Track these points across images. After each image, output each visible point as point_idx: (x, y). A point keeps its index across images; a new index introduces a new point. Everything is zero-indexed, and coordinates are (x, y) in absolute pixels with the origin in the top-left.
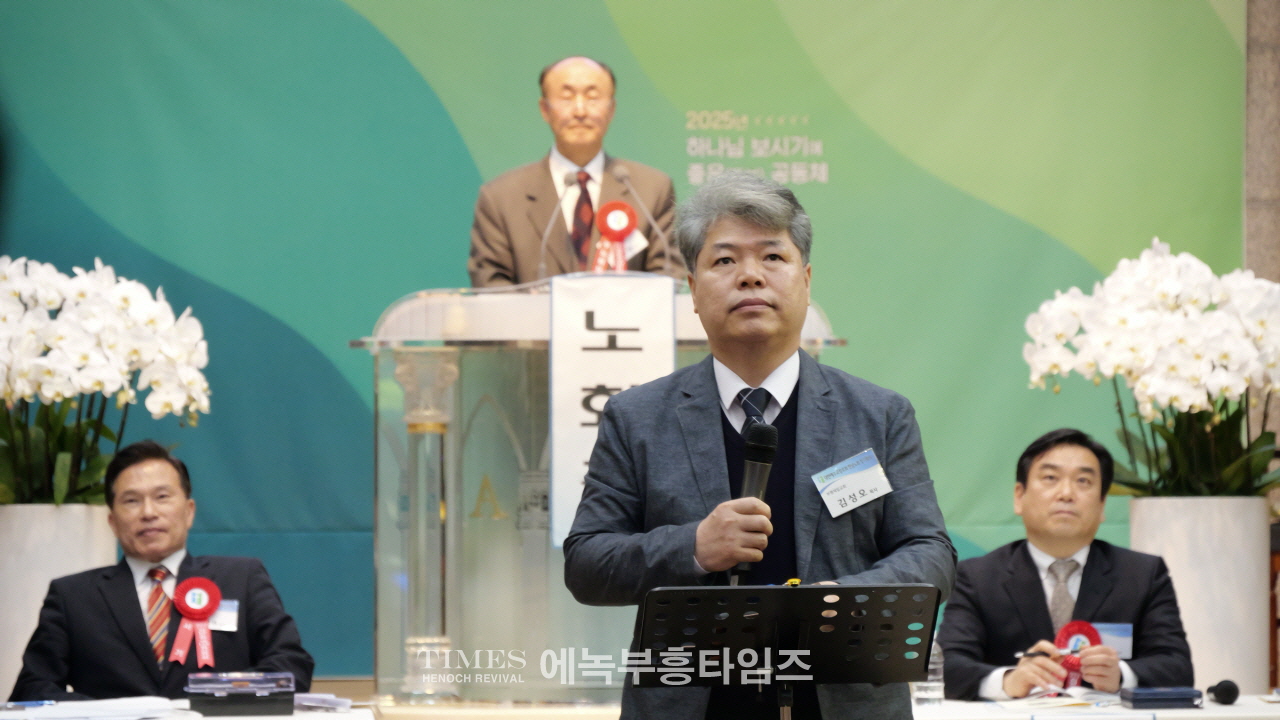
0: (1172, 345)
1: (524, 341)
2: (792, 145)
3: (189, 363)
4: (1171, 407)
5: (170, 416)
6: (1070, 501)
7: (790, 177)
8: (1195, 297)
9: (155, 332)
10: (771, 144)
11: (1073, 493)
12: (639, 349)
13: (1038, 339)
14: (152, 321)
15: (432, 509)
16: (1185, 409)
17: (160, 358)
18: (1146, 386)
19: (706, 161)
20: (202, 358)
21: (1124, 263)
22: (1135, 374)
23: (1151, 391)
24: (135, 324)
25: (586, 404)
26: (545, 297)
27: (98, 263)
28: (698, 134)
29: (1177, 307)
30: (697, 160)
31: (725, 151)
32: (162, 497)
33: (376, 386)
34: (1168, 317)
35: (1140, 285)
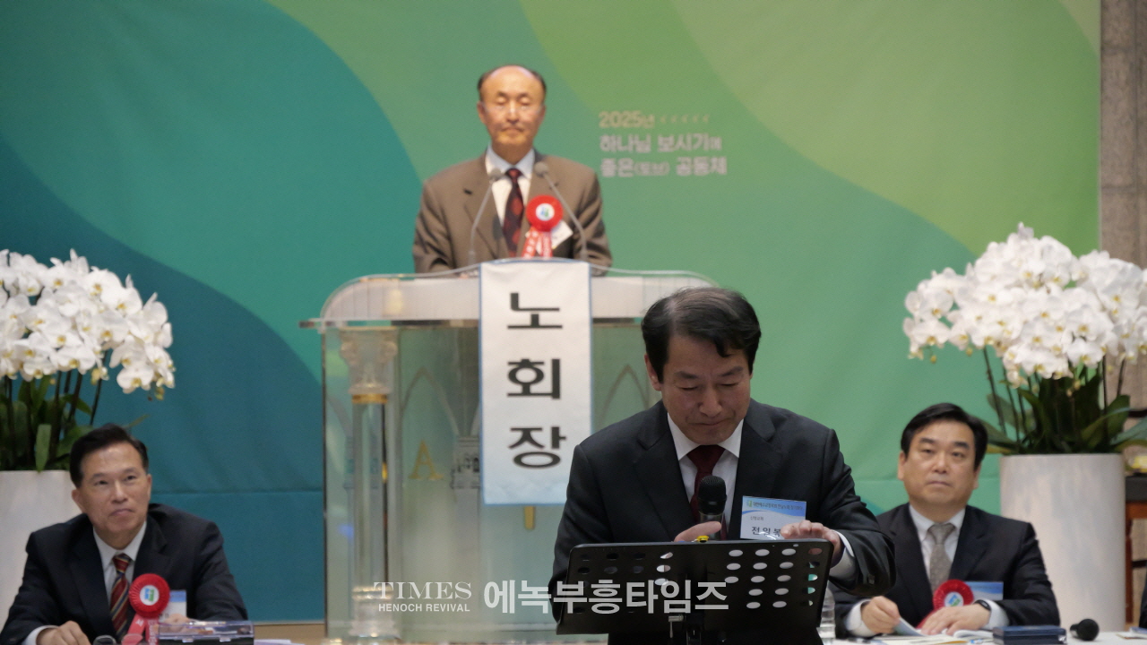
0: (1036, 319)
1: (456, 321)
2: (694, 141)
3: (155, 343)
4: (1036, 374)
5: (139, 390)
6: (944, 472)
7: (693, 170)
8: (1057, 275)
9: (124, 316)
10: (676, 141)
11: (947, 465)
12: (559, 327)
13: (917, 314)
14: (122, 306)
15: (375, 471)
16: (1048, 376)
17: (130, 338)
18: (1014, 356)
19: (617, 156)
20: (166, 337)
21: (993, 245)
22: (1003, 345)
23: (1017, 360)
24: (107, 308)
25: (512, 376)
26: (474, 282)
27: (73, 254)
28: (610, 132)
29: (1040, 284)
30: (609, 155)
31: (634, 147)
32: (130, 478)
33: (323, 361)
34: (1032, 294)
35: (1007, 265)
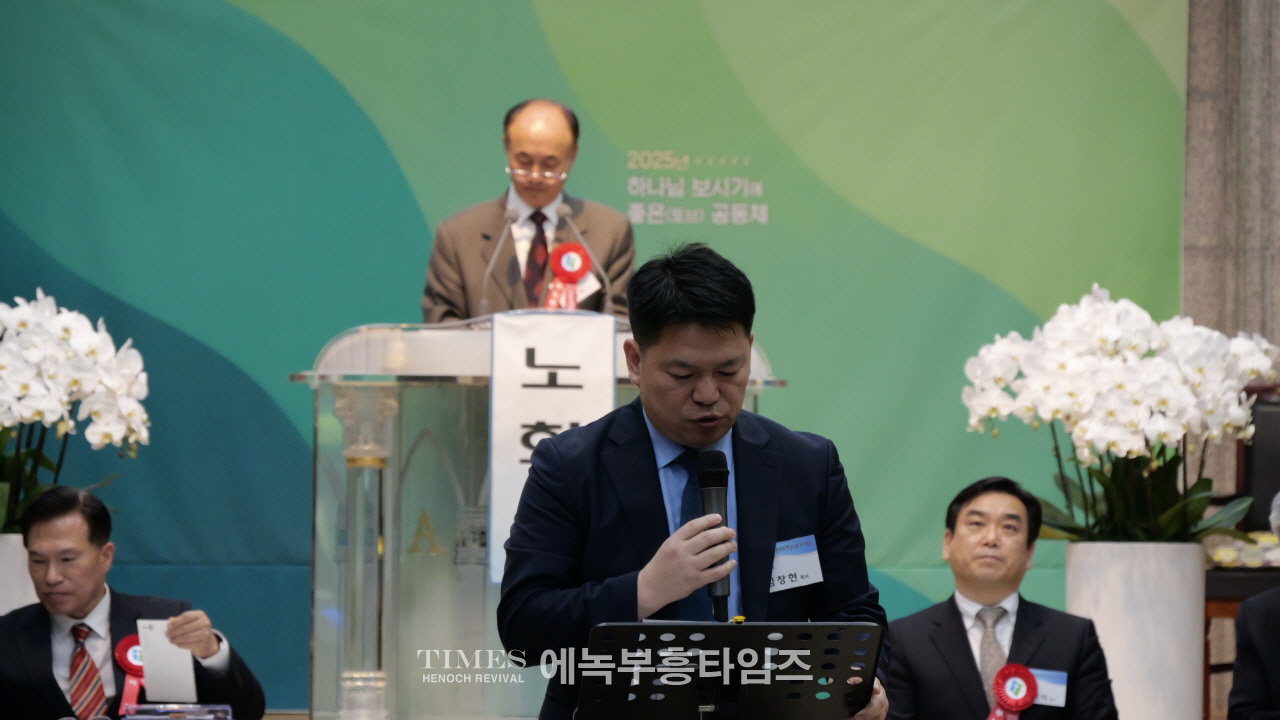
0: (1111, 391)
1: (465, 377)
2: (733, 186)
3: (129, 395)
4: (1108, 452)
5: (110, 447)
6: (995, 546)
7: (730, 217)
8: (1134, 343)
9: (95, 363)
10: (712, 185)
11: (998, 539)
12: (579, 387)
13: (977, 382)
14: (92, 352)
15: (370, 544)
16: (1123, 455)
17: (100, 389)
18: (1085, 431)
19: (646, 201)
20: (141, 388)
21: (1064, 308)
22: (1073, 419)
23: (1089, 436)
24: (76, 354)
25: (526, 440)
26: (487, 334)
27: (40, 293)
28: (639, 173)
29: (1116, 352)
30: (638, 199)
31: (666, 191)
32: (70, 559)
33: (315, 419)
34: (1106, 363)
35: (1079, 330)
